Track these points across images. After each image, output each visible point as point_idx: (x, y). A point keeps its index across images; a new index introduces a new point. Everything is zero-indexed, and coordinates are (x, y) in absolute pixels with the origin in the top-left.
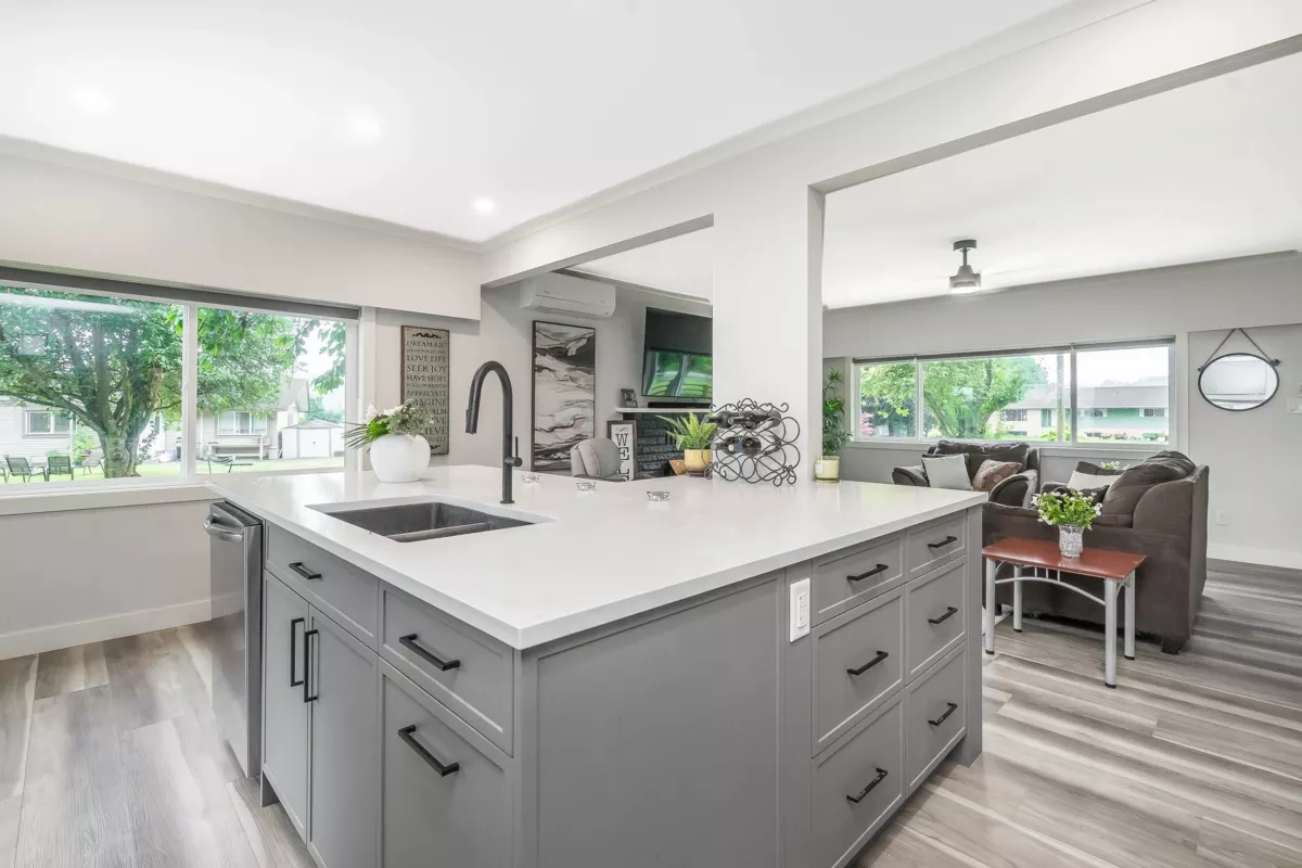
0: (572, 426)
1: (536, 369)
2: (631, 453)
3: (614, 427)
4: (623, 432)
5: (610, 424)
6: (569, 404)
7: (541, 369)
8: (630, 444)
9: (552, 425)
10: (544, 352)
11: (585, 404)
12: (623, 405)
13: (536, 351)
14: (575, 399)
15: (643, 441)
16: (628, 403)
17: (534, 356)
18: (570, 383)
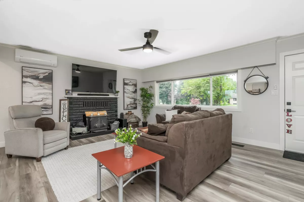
0: (41, 101)
1: (23, 82)
2: (67, 110)
3: (62, 102)
4: (65, 103)
5: (61, 100)
6: (39, 94)
7: (25, 82)
8: (67, 107)
9: (32, 101)
10: (27, 77)
11: (47, 94)
12: (66, 94)
13: (23, 76)
14: (43, 92)
15: (72, 106)
16: (68, 94)
17: (22, 78)
18: (41, 87)
